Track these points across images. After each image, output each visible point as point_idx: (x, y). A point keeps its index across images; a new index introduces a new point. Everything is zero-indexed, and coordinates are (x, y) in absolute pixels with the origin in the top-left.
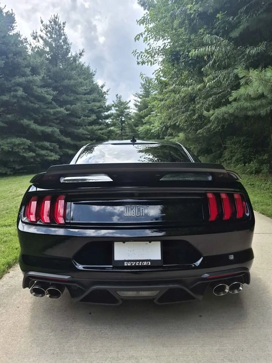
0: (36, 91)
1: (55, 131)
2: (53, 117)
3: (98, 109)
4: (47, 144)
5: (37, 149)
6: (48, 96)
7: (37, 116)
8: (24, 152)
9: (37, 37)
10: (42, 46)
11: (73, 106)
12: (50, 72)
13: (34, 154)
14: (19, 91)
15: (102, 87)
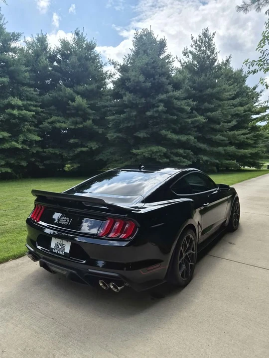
0: (176, 104)
1: (190, 140)
2: (192, 125)
3: (244, 112)
4: (181, 151)
5: (172, 155)
6: (187, 107)
7: (175, 126)
8: (159, 159)
9: (187, 53)
10: (191, 60)
11: (213, 113)
12: (195, 83)
13: (168, 160)
14: (160, 107)
15: (255, 88)
